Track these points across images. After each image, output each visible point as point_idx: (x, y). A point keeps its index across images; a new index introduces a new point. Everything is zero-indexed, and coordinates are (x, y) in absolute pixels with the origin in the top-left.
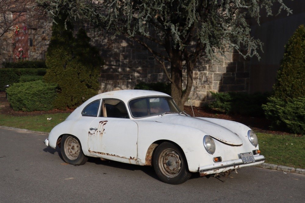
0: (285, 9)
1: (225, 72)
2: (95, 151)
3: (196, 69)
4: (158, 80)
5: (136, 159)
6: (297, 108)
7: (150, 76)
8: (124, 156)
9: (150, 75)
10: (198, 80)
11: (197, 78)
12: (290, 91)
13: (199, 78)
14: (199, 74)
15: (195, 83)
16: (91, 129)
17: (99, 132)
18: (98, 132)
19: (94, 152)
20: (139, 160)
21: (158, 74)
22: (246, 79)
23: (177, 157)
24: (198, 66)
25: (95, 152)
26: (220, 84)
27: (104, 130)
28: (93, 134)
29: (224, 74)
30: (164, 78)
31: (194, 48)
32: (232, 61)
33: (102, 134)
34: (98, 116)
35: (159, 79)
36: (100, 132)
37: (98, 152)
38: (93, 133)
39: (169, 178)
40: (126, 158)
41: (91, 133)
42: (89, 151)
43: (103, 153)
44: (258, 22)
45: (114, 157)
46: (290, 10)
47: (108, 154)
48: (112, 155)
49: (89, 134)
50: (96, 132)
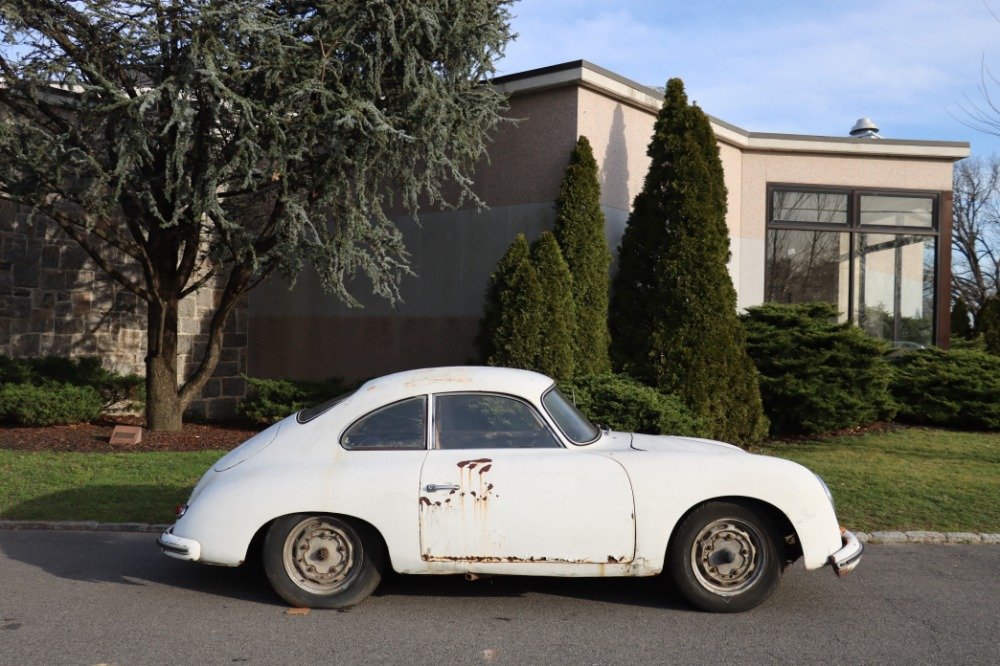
0: (468, 195)
1: (198, 331)
2: (453, 556)
3: (136, 325)
4: (40, 350)
5: (628, 560)
7: (19, 341)
8: (581, 558)
9: (17, 337)
10: (139, 351)
11: (137, 346)
13: (140, 345)
14: (141, 335)
15: (132, 358)
16: (431, 489)
17: (468, 495)
18: (463, 494)
19: (450, 558)
20: (640, 562)
21: (41, 334)
22: (239, 349)
23: (744, 538)
24: (139, 317)
25: (455, 559)
26: (187, 361)
27: (490, 487)
28: (444, 504)
29: (196, 338)
30: (55, 347)
31: (130, 273)
32: (212, 307)
33: (485, 499)
34: (430, 446)
35: (43, 349)
36: (474, 494)
37: (468, 558)
38: (442, 501)
39: (728, 598)
40: (591, 563)
41: (432, 501)
42: (426, 557)
43: (491, 558)
44: (416, 218)
45: (543, 564)
46: (481, 200)
47: (515, 558)
48: (532, 559)
49: (421, 503)
50: (455, 497)
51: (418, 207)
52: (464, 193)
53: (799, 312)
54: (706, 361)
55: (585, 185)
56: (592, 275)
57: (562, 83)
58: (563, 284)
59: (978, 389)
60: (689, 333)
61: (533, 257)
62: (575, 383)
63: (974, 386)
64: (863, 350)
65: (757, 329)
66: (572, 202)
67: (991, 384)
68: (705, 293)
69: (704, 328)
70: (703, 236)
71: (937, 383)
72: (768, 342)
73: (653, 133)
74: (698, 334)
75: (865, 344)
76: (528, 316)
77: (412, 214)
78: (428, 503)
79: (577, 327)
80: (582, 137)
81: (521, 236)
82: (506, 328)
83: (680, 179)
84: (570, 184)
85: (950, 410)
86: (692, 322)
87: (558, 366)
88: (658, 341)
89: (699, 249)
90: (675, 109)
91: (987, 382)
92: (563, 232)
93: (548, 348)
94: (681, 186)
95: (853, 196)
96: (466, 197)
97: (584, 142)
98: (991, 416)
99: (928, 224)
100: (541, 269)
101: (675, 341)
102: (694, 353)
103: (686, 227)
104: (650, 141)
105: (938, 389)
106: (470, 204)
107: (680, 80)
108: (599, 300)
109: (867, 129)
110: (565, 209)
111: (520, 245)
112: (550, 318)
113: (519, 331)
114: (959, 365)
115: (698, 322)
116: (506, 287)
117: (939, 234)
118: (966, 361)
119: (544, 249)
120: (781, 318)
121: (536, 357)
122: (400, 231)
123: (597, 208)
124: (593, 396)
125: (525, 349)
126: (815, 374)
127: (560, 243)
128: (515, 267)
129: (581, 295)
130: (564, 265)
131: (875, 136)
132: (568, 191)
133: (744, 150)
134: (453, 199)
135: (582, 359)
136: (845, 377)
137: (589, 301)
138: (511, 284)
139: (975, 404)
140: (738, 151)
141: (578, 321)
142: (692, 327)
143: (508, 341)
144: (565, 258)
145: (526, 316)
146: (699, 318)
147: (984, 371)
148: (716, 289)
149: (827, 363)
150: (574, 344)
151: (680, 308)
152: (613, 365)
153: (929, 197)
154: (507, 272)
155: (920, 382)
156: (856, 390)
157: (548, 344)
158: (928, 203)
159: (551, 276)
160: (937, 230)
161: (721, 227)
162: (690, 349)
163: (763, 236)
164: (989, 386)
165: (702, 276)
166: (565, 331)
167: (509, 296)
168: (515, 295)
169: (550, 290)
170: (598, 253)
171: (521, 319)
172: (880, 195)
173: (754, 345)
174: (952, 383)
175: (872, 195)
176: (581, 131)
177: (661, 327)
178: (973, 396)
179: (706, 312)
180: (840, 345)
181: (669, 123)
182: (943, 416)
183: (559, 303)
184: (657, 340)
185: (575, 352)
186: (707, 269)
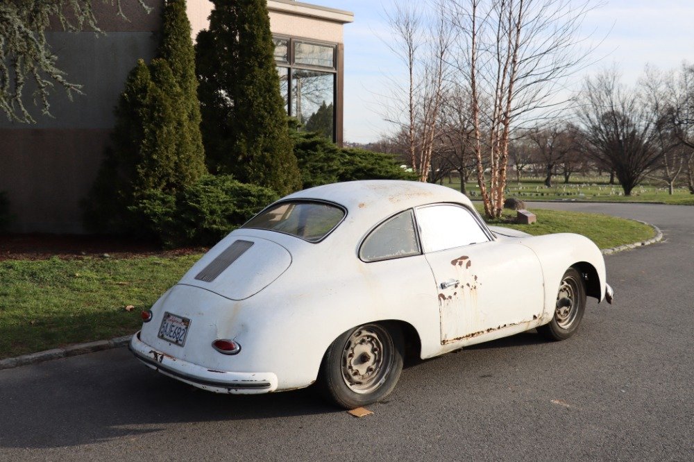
2: (459, 337)
5: (541, 315)
8: (521, 320)
16: (444, 286)
17: (466, 287)
18: (463, 287)
19: (457, 339)
20: (545, 316)
23: (570, 289)
27: (476, 278)
28: (453, 297)
33: (475, 288)
34: (425, 250)
36: (468, 285)
37: (467, 336)
38: (452, 295)
41: (446, 297)
42: (444, 341)
43: (479, 333)
45: (505, 329)
47: (491, 329)
48: (499, 328)
49: (440, 299)
50: (458, 290)
69: (274, 138)
78: (444, 298)
81: (142, 61)
86: (265, 133)
88: (244, 148)
95: (291, 42)
102: (272, 156)
111: (142, 69)
112: (180, 131)
115: (270, 133)
116: (141, 105)
117: (337, 72)
125: (167, 157)
128: (145, 88)
138: (146, 102)
142: (265, 136)
143: (153, 152)
146: (270, 130)
153: (331, 47)
158: (331, 52)
165: (270, 99)
167: (146, 113)
172: (305, 43)
175: (301, 42)
177: (242, 138)
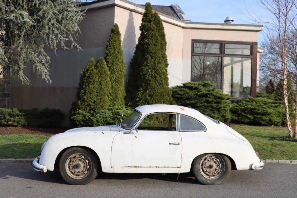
0: (75, 45)
6: (106, 117)
12: (93, 105)
22: (7, 98)
44: (56, 53)
46: (79, 46)
51: (56, 49)
52: (73, 44)
53: (199, 85)
54: (155, 102)
55: (115, 41)
56: (117, 72)
57: (109, 5)
58: (106, 75)
59: (260, 112)
60: (150, 92)
61: (96, 66)
62: (108, 109)
63: (259, 110)
64: (219, 98)
65: (183, 91)
66: (111, 47)
67: (265, 110)
68: (156, 78)
70: (156, 58)
71: (246, 109)
72: (185, 95)
73: (141, 22)
74: (153, 92)
75: (220, 96)
76: (92, 86)
77: (54, 51)
79: (111, 90)
80: (115, 24)
81: (92, 59)
82: (84, 91)
83: (148, 39)
84: (110, 40)
85: (250, 119)
86: (151, 88)
87: (103, 103)
89: (155, 63)
90: (148, 14)
91: (263, 109)
92: (107, 57)
93: (99, 97)
94: (148, 41)
95: (222, 44)
96: (74, 45)
97: (116, 26)
98: (263, 120)
99: (249, 54)
100: (98, 70)
101: (145, 95)
102: (151, 99)
103: (150, 55)
104: (140, 25)
105: (247, 111)
106: (75, 47)
107: (149, 3)
108: (120, 81)
109: (229, 20)
110: (108, 49)
111: (92, 62)
112: (100, 87)
113: (88, 91)
114: (256, 103)
116: (86, 76)
117: (253, 57)
118: (259, 101)
119: (100, 63)
120: (192, 87)
121: (95, 101)
122: (49, 57)
123: (120, 49)
124: (113, 114)
125: (90, 98)
126: (201, 106)
127: (106, 61)
128: (89, 69)
129: (113, 79)
130: (107, 69)
131: (232, 23)
132: (109, 43)
133: (183, 28)
134: (69, 46)
135: (113, 101)
136: (212, 107)
137: (116, 81)
138: (87, 75)
139: (259, 116)
140: (181, 28)
141: (112, 88)
142: (151, 90)
143: (85, 95)
144: (108, 66)
145: (91, 86)
146: (154, 87)
147: (263, 105)
148: (160, 77)
149: (205, 102)
150: (110, 96)
151: (148, 83)
152: (126, 103)
153: (249, 44)
154: (86, 71)
155: (241, 109)
156: (216, 112)
157: (99, 96)
158: (249, 47)
159: (102, 73)
160: (252, 56)
161: (163, 55)
162: (150, 98)
163: (190, 58)
164: (264, 110)
165: (155, 72)
166: (106, 92)
167: (86, 79)
168: (88, 79)
169: (101, 77)
170: (120, 65)
171: (89, 87)
172: (232, 44)
173: (181, 96)
174: (251, 109)
175: (229, 43)
176: (115, 22)
177: (141, 90)
178: (258, 114)
179: (156, 85)
180: (210, 96)
181: (146, 19)
182: (247, 120)
183: (104, 82)
184: (139, 94)
185: (110, 99)
186: (157, 70)
